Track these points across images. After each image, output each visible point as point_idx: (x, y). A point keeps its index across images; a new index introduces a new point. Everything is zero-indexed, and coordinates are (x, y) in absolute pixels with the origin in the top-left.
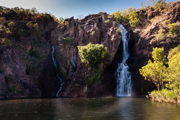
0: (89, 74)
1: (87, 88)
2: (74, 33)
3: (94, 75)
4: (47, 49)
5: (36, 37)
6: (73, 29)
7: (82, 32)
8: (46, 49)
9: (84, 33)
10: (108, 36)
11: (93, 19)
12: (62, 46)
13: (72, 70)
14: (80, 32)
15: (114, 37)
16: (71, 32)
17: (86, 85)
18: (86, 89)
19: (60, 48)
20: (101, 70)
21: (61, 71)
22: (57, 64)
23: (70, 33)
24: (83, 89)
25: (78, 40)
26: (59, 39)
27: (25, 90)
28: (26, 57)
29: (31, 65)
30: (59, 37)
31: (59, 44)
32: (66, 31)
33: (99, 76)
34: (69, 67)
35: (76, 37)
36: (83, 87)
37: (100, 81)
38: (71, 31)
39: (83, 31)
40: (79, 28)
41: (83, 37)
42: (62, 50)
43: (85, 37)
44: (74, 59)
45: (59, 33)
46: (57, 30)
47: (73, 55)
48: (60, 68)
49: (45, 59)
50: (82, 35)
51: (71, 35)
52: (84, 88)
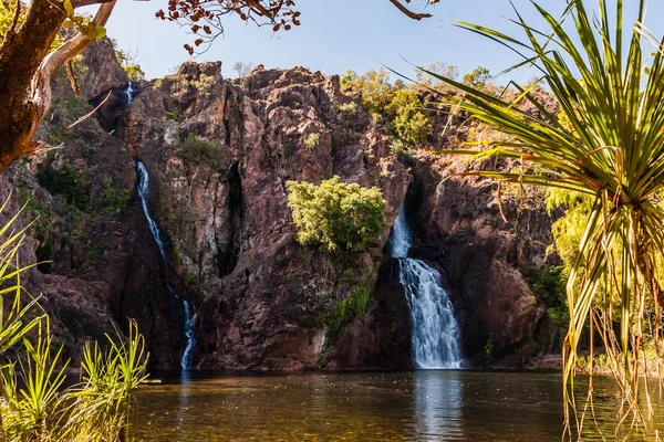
0: (328, 289)
1: (323, 339)
2: (222, 124)
3: (349, 294)
4: (121, 171)
5: (65, 110)
6: (221, 108)
7: (258, 128)
8: (117, 173)
9: (268, 133)
10: (362, 161)
11: (297, 89)
12: (178, 166)
13: (210, 266)
14: (248, 125)
15: (389, 166)
16: (212, 118)
17: (322, 328)
18: (320, 341)
19: (174, 175)
20: (370, 277)
21: (180, 270)
22: (164, 236)
23: (210, 123)
24: (311, 343)
25: (241, 156)
26: (168, 140)
27: (76, 341)
28: (36, 193)
29: (57, 230)
30: (168, 130)
31: (169, 157)
32: (189, 110)
33: (365, 299)
34: (201, 255)
35: (233, 142)
36: (312, 334)
37: (367, 314)
38: (214, 117)
39: (262, 125)
40: (248, 111)
41: (263, 145)
42: (177, 184)
43: (271, 150)
44: (214, 223)
45: (162, 113)
46: (154, 102)
47: (212, 210)
48: (176, 256)
49: (118, 211)
50: (256, 140)
51: (212, 130)
52: (315, 339)
